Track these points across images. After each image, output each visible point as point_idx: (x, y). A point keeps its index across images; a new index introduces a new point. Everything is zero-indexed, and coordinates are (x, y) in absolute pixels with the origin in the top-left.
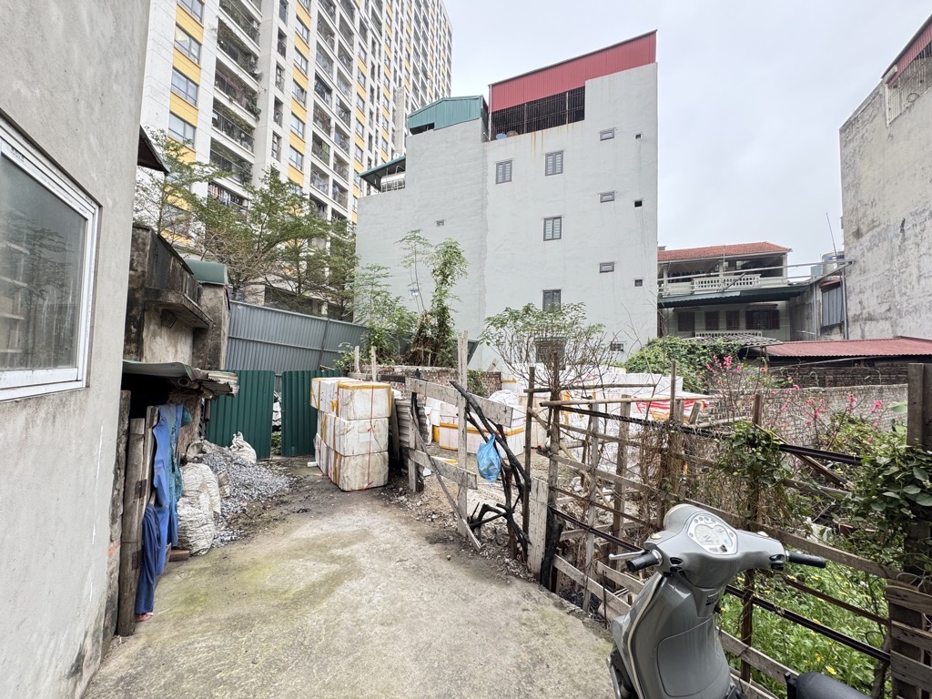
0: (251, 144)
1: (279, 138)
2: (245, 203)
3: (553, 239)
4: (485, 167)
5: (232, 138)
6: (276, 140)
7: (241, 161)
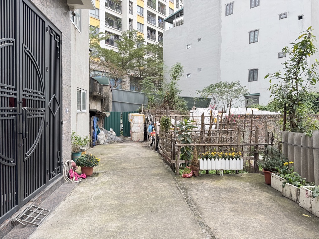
0: (120, 9)
1: (132, 3)
2: (120, 38)
3: (254, 42)
4: (220, 7)
5: (113, 9)
6: (131, 5)
7: (117, 18)
